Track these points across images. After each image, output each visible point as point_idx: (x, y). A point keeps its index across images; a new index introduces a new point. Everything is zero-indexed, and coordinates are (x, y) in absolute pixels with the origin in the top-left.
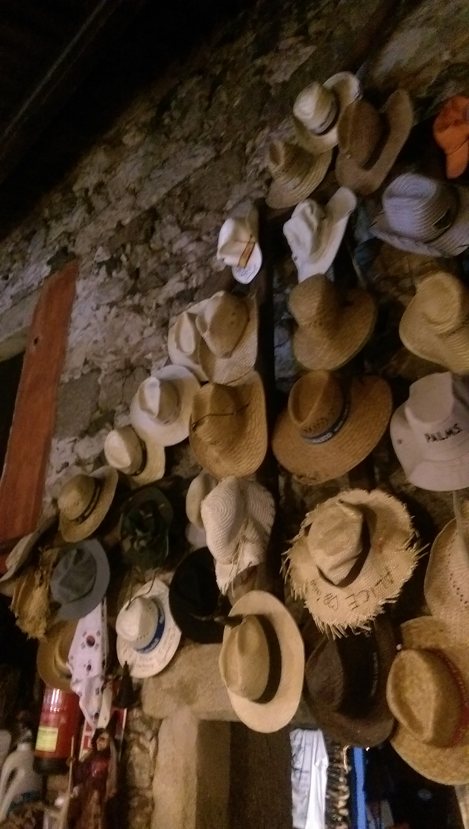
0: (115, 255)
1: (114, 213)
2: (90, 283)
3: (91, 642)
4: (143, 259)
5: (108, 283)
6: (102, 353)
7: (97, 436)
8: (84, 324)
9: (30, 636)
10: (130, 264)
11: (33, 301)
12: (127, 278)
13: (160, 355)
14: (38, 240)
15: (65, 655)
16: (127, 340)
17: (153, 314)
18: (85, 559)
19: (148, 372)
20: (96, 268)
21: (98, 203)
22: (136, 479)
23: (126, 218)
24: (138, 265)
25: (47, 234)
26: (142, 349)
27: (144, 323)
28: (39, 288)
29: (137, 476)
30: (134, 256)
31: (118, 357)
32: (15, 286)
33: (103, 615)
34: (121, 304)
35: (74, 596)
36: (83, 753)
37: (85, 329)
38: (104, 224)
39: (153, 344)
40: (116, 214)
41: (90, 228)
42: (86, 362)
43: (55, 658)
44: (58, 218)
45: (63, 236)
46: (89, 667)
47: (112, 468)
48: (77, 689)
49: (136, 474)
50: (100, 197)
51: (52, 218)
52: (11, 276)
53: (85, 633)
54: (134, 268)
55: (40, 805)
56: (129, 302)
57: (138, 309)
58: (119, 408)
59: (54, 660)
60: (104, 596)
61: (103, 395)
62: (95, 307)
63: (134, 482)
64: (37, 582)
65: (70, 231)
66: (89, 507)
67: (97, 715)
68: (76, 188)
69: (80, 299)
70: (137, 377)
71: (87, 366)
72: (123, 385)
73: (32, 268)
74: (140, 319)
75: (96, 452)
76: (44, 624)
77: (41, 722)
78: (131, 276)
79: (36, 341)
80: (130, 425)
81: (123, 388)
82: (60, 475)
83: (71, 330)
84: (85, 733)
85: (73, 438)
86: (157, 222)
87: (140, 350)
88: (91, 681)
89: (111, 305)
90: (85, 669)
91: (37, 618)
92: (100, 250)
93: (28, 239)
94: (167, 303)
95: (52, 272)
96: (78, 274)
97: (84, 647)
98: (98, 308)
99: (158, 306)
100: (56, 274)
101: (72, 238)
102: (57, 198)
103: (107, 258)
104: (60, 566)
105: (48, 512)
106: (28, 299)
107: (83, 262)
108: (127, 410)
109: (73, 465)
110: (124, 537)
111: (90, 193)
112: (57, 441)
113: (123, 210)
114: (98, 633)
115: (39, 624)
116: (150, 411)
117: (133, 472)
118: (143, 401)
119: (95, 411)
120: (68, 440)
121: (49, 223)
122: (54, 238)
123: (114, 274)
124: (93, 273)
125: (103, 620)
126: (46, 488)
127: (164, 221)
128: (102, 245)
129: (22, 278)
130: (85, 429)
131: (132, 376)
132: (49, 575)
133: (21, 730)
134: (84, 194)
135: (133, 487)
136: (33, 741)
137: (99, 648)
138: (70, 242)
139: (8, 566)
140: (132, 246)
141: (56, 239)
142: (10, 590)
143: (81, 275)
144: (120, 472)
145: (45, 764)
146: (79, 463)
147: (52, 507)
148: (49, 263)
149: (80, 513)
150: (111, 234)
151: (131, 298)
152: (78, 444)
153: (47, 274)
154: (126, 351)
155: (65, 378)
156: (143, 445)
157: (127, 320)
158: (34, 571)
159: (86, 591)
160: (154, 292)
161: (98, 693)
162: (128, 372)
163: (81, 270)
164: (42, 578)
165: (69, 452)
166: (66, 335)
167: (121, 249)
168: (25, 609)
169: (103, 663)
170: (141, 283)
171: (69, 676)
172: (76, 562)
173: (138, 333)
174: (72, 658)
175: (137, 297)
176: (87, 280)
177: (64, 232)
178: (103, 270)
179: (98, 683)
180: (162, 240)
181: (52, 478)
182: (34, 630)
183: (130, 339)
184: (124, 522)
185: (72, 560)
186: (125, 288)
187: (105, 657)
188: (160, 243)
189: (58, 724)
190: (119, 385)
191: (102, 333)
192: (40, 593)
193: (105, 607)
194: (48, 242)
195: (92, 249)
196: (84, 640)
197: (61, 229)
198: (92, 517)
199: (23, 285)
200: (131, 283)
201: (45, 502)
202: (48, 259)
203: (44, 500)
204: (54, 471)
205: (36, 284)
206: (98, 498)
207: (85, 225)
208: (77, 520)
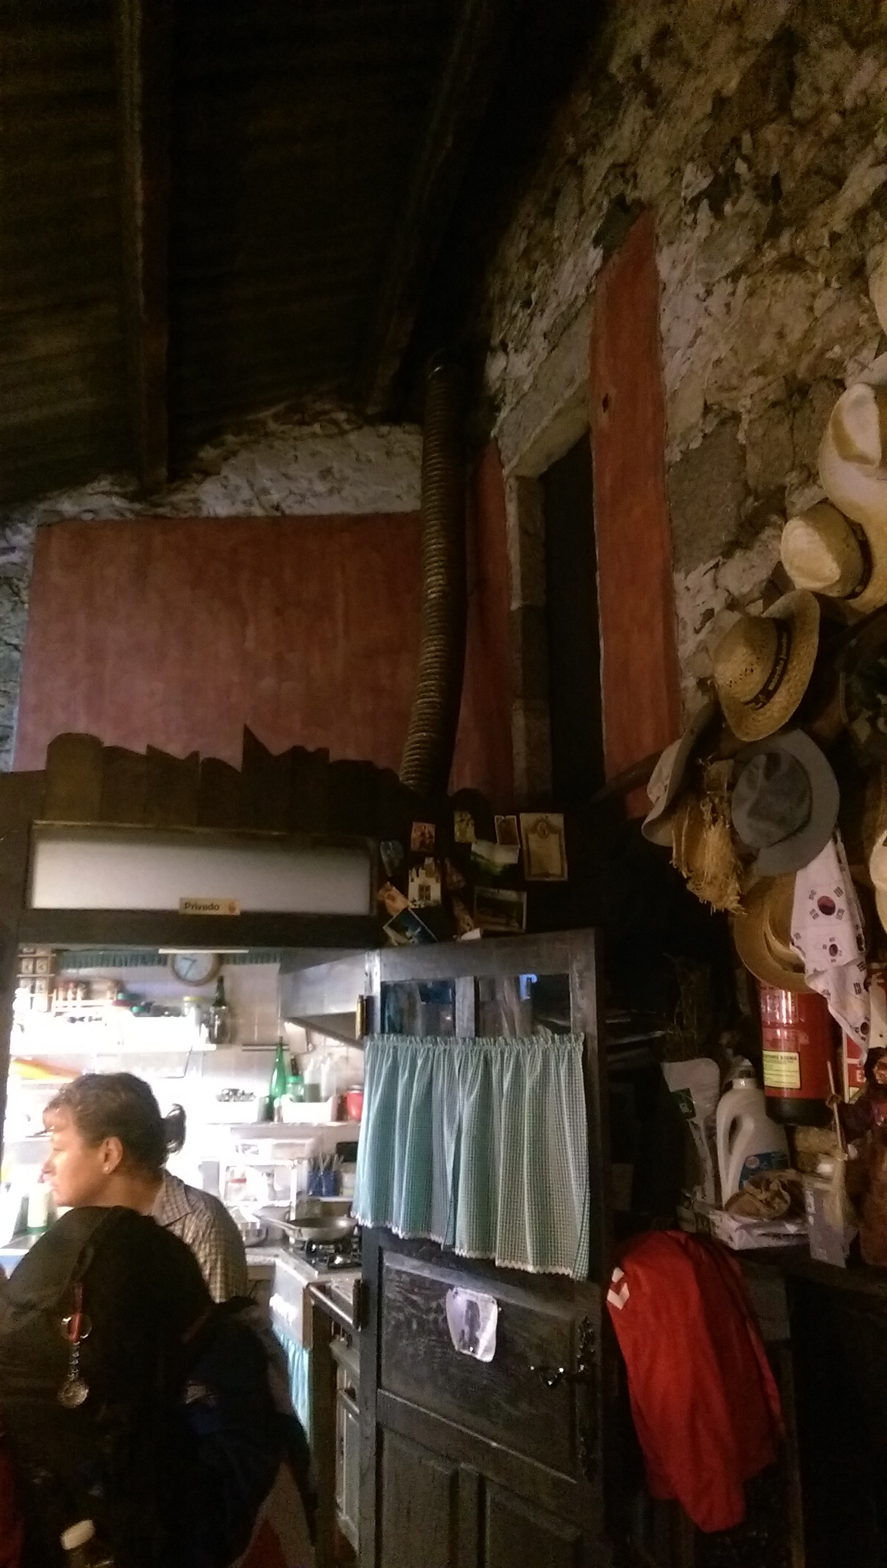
0: (721, 170)
1: (701, 81)
2: (684, 248)
3: (827, 908)
4: (781, 153)
5: (720, 233)
6: (734, 381)
7: (757, 546)
8: (689, 335)
9: (715, 907)
10: (758, 176)
11: (583, 328)
12: (757, 207)
13: (859, 340)
14: (568, 206)
15: (783, 933)
16: (781, 335)
17: (828, 258)
18: (784, 767)
19: (841, 385)
20: (688, 213)
21: (665, 75)
22: (854, 603)
23: (730, 79)
24: (774, 169)
25: (580, 188)
26: (818, 342)
27: (811, 287)
28: (590, 297)
29: (860, 597)
30: (762, 154)
31: (770, 378)
32: (547, 312)
33: (840, 861)
34: (754, 267)
35: (778, 833)
36: (850, 1093)
37: (691, 345)
38: (686, 113)
39: (841, 322)
40: (708, 81)
41: (662, 136)
42: (707, 409)
43: (766, 938)
44: (593, 144)
45: (611, 177)
46: (834, 950)
47: (805, 592)
48: (818, 986)
49: (854, 595)
50: (666, 62)
51: (582, 150)
52: (534, 296)
53: (813, 893)
54: (767, 178)
55: (790, 1174)
56: (770, 256)
57: (793, 263)
58: (792, 478)
59: (764, 942)
60: (836, 826)
61: (754, 462)
62: (701, 291)
63: (853, 611)
64: (708, 817)
65: (621, 160)
66: (773, 672)
67: (865, 1028)
68: (614, 66)
69: (671, 289)
70: (817, 404)
71: (711, 415)
72: (792, 429)
73: (568, 266)
74: (802, 282)
75: (763, 573)
76: (734, 886)
77: (765, 1044)
78: (763, 199)
79: (606, 403)
80: (825, 501)
81: (792, 436)
82: (702, 636)
83: (665, 355)
84: (847, 1061)
85: (712, 563)
86: (797, 58)
87: (815, 346)
88: (841, 973)
89: (734, 276)
90: (827, 951)
91: (721, 877)
92: (689, 170)
93: (549, 212)
94: (853, 226)
95: (605, 259)
96: (657, 238)
97: (815, 916)
98: (709, 293)
99: (834, 237)
100: (615, 258)
101: (629, 172)
102: (583, 103)
103: (705, 184)
104: (742, 786)
105: (695, 702)
106: (575, 328)
107: (661, 211)
108: (811, 476)
109: (722, 610)
110: (853, 717)
111: (645, 62)
112: (682, 575)
113: (720, 65)
114: (838, 891)
115: (727, 885)
116: (863, 459)
117: (849, 590)
118: (843, 443)
119: (745, 500)
120: (703, 568)
121: (579, 163)
122: (595, 188)
123: (728, 208)
124: (685, 224)
125: (842, 870)
126: (682, 665)
127: (813, 45)
128: (692, 159)
129: (556, 292)
130: (731, 538)
131: (807, 405)
132: (725, 805)
133: (734, 1060)
134: (633, 70)
135: (851, 622)
136: (757, 1074)
137: (846, 916)
138: (627, 182)
139: (652, 798)
140: (752, 135)
141: (599, 190)
142: (664, 837)
143: (662, 240)
144: (818, 596)
145: (787, 1108)
146: (733, 604)
147: (700, 693)
148: (596, 242)
149: (760, 687)
150: (704, 128)
151: (772, 246)
152: (723, 570)
153: (598, 265)
154: (782, 359)
155: (673, 454)
156: (859, 533)
157: (774, 293)
158: (698, 801)
159: (798, 823)
160: (819, 213)
161: (859, 992)
162: (796, 398)
163: (659, 230)
164: (714, 810)
165: (709, 589)
166: (658, 368)
167: (733, 152)
168: (698, 865)
169: (859, 941)
170: (787, 204)
171: (800, 968)
172: (768, 775)
173: (801, 311)
174: (798, 936)
175: (785, 239)
176: (675, 245)
177: (614, 166)
178: (704, 212)
179: (857, 975)
180: (817, 90)
181: (687, 646)
182: (721, 897)
183: (787, 331)
184: (848, 687)
185: (760, 773)
186: (754, 231)
187: (861, 931)
188: (811, 101)
189: (795, 1047)
190: (782, 432)
191: (727, 339)
192: (717, 835)
193: (841, 845)
194: (586, 202)
195: (672, 175)
196: (814, 905)
197: (606, 163)
198: (783, 690)
199: (559, 305)
200: (764, 213)
201: (685, 689)
202: (594, 232)
203: (683, 685)
204: (690, 630)
205: (583, 292)
206: (788, 655)
207: (650, 133)
208: (756, 700)
